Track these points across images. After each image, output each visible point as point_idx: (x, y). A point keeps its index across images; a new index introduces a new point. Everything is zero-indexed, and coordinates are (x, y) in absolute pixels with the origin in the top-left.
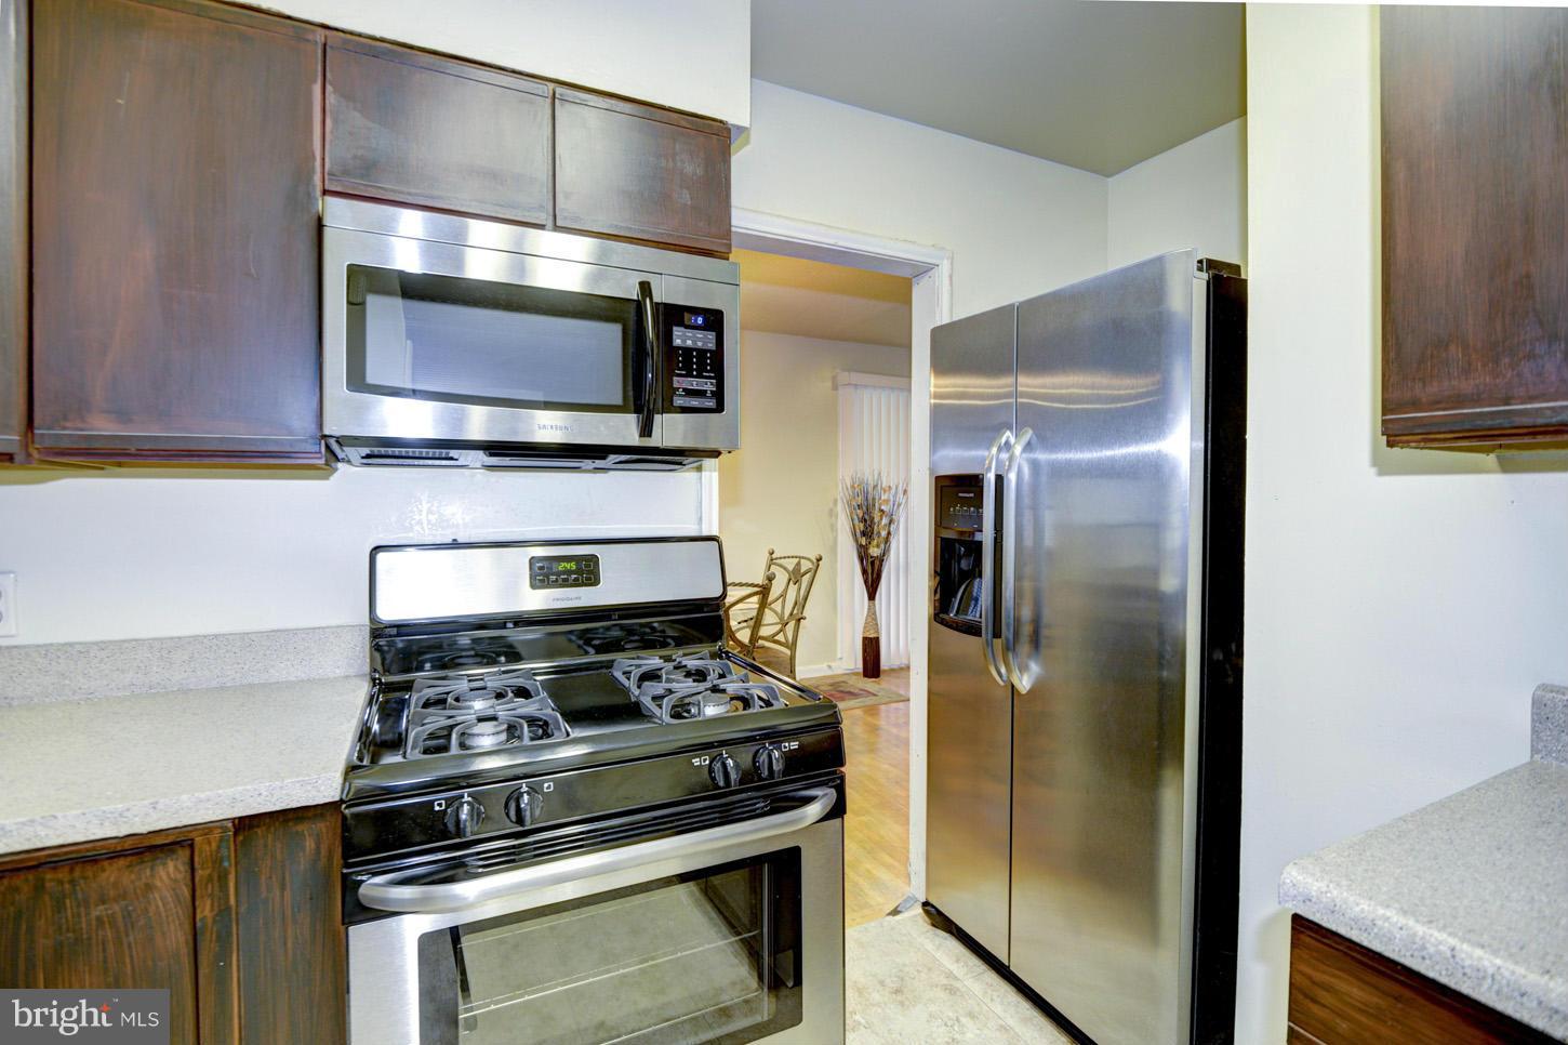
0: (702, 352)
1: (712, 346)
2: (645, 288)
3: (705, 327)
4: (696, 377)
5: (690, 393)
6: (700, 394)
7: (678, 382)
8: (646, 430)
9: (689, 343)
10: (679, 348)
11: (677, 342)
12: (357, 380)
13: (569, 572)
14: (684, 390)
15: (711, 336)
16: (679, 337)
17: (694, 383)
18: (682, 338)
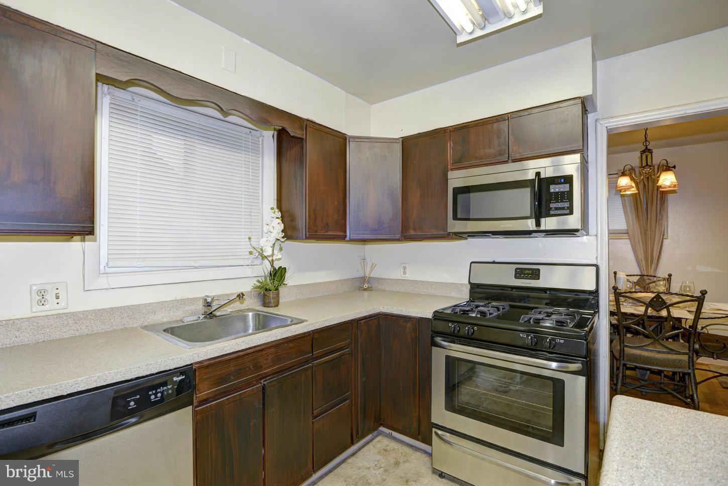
0: (563, 193)
1: (567, 189)
2: (538, 174)
3: (565, 183)
4: (560, 202)
5: (557, 209)
6: (563, 208)
7: (552, 205)
8: (538, 224)
9: (557, 190)
10: (553, 193)
11: (552, 191)
12: (455, 218)
13: (528, 274)
14: (555, 208)
15: (567, 186)
16: (553, 189)
17: (560, 205)
18: (554, 189)
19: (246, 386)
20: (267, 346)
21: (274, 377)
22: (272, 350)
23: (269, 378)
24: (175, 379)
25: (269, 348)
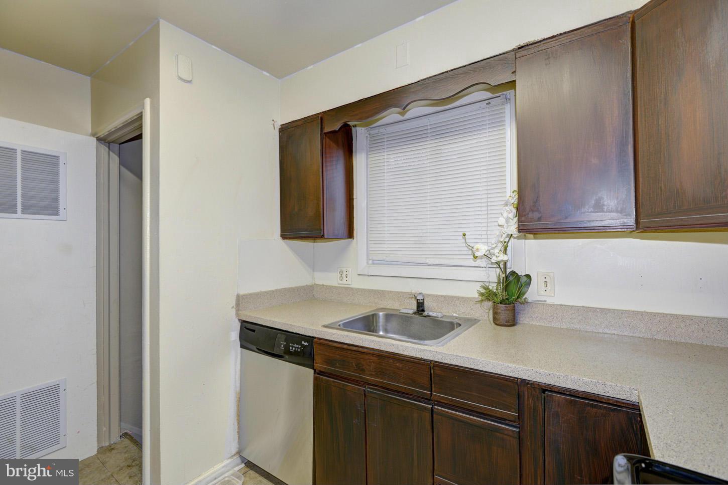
19: (354, 381)
20: (369, 351)
21: (379, 390)
22: (374, 358)
23: (372, 387)
24: (303, 343)
25: (373, 354)
